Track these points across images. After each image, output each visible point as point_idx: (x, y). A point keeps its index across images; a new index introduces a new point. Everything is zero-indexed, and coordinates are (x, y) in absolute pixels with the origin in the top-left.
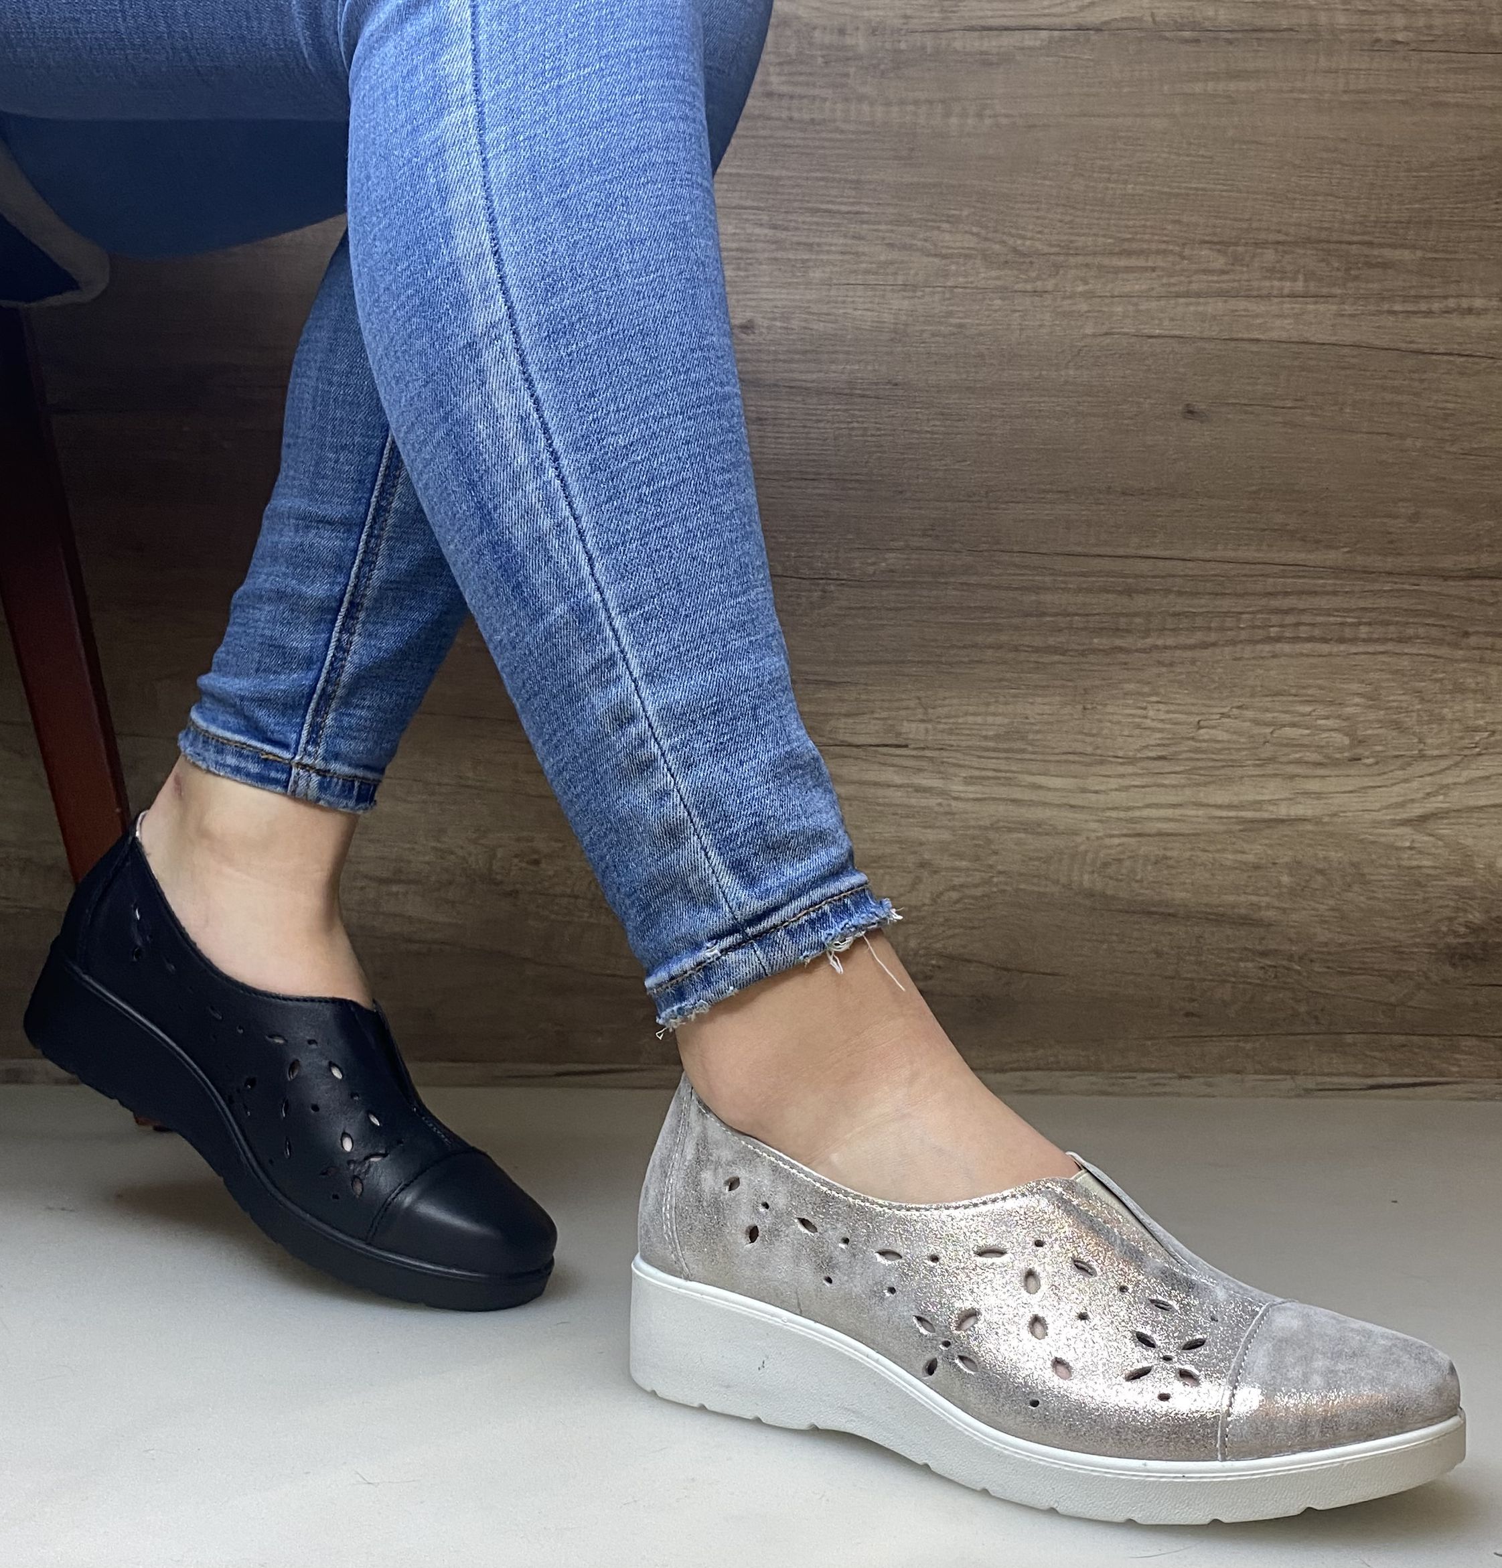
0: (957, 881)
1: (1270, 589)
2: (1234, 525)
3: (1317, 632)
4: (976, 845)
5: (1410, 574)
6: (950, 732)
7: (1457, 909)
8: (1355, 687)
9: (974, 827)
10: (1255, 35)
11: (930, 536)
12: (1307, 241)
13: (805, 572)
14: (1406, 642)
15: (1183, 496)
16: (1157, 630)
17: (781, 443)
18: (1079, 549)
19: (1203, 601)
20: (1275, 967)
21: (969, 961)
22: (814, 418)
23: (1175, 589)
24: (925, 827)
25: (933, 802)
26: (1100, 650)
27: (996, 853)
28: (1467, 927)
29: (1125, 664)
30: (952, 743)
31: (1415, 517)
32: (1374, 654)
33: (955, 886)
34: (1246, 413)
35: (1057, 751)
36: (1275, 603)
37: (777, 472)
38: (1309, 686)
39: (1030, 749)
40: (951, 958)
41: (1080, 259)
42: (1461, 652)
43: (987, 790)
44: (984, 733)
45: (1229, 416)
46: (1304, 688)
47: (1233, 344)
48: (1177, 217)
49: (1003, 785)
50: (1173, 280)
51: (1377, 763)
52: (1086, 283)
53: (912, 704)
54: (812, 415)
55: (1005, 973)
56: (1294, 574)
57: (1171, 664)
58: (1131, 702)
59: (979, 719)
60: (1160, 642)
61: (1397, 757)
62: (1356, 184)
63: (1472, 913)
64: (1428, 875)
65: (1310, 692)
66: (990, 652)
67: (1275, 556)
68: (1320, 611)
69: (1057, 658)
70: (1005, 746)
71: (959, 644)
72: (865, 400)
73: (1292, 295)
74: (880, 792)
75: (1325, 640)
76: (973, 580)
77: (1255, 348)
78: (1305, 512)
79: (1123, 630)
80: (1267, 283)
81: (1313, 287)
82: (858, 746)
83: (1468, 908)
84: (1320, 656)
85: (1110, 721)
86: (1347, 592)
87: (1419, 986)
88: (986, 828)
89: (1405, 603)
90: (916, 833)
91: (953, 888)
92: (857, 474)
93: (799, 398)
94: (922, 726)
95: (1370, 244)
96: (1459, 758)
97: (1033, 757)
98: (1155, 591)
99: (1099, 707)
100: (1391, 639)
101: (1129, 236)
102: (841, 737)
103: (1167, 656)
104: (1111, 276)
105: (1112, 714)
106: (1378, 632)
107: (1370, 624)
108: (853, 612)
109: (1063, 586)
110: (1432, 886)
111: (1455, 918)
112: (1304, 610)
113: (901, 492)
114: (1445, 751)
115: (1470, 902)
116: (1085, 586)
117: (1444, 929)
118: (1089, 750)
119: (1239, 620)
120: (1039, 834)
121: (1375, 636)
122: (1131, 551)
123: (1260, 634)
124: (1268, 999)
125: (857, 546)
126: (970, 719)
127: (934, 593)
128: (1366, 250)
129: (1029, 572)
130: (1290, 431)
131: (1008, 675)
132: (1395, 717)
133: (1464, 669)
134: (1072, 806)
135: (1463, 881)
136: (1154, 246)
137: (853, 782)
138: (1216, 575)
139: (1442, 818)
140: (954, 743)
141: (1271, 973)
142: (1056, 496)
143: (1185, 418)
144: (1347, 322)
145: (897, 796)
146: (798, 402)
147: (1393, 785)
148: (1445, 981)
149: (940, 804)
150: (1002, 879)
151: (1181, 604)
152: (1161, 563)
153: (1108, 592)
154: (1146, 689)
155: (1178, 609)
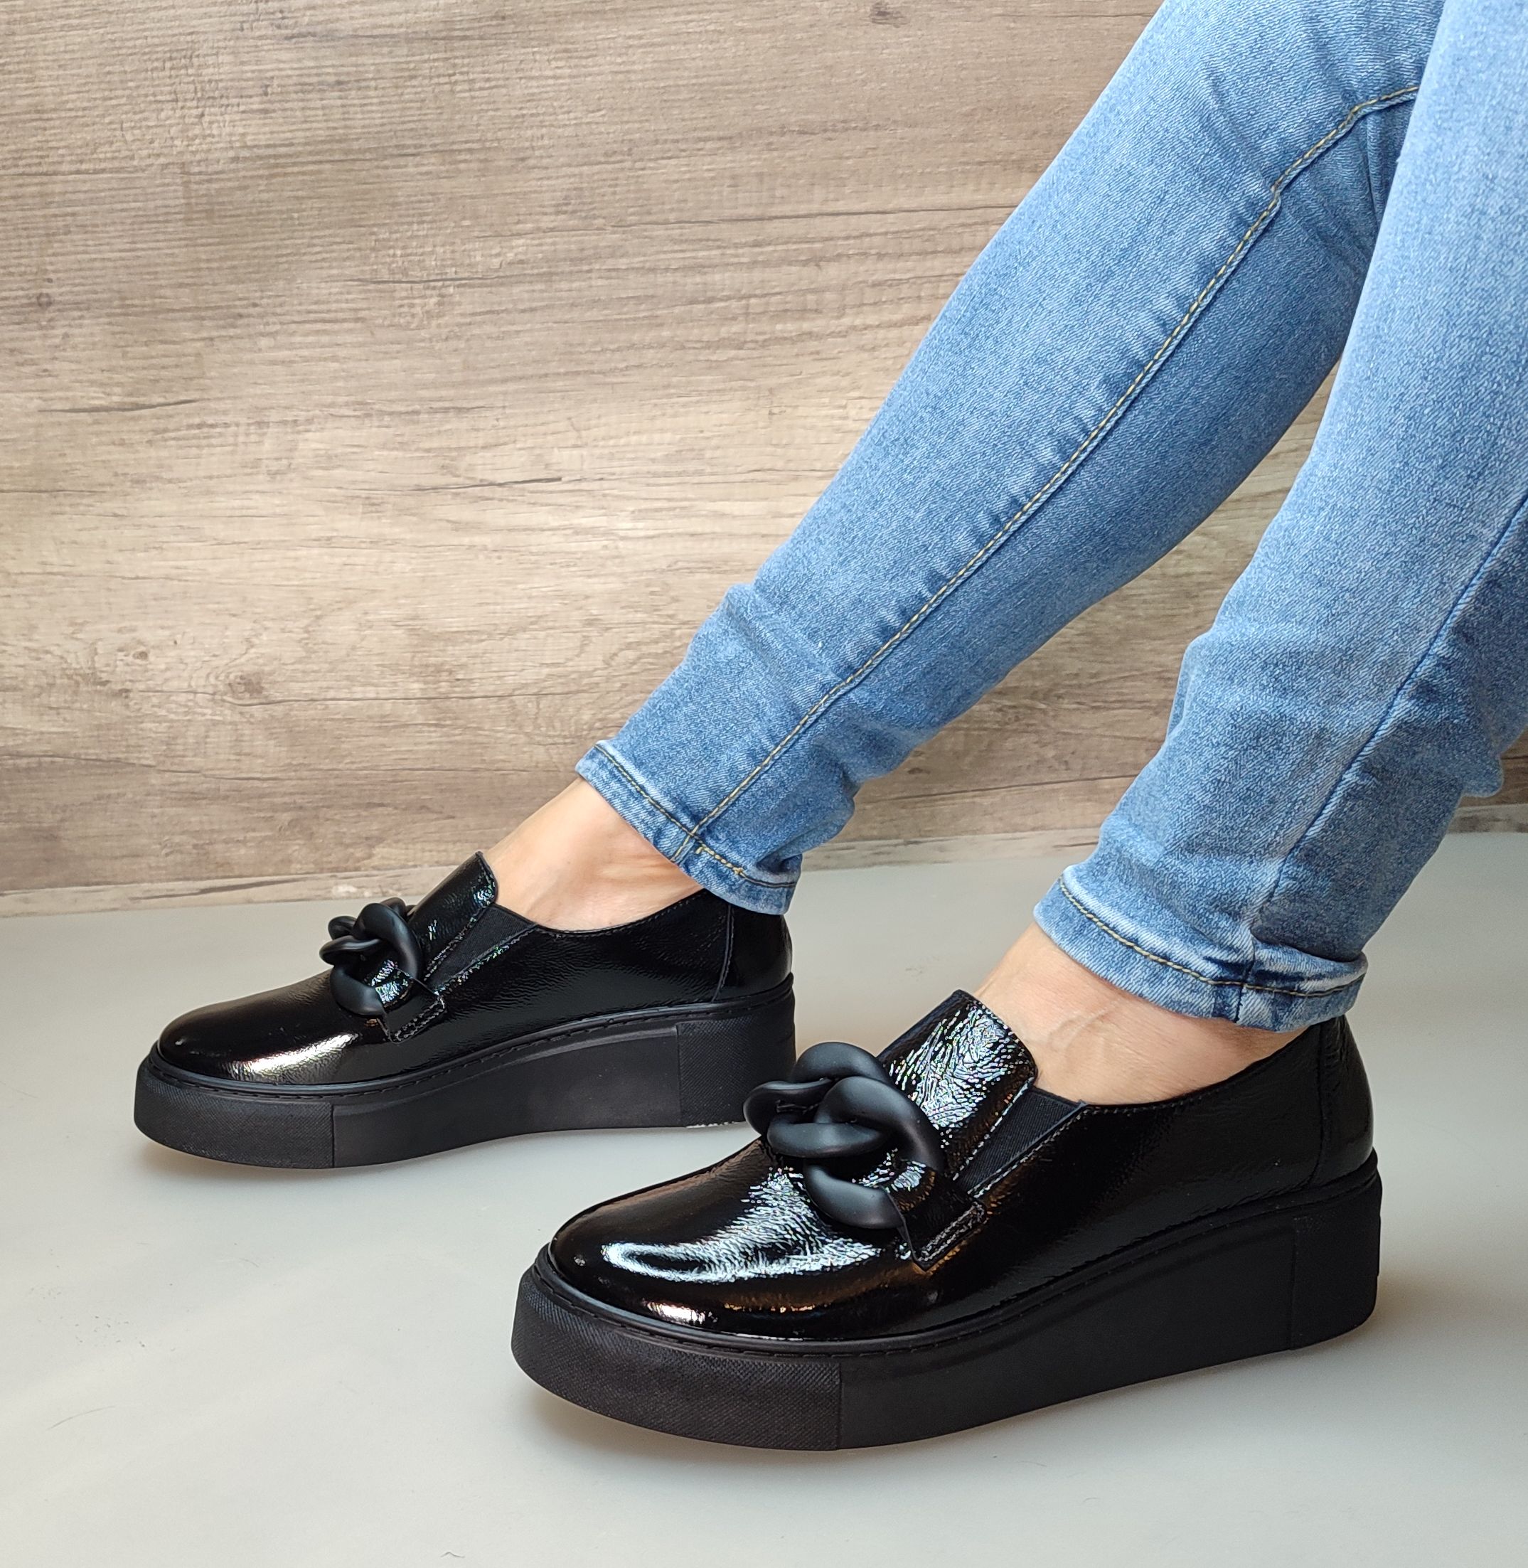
4: (652, 593)
6: (611, 457)
9: (647, 571)
11: (565, 212)
13: (416, 274)
16: (854, 306)
17: (369, 112)
18: (751, 211)
20: (1014, 707)
22: (406, 74)
24: (589, 577)
25: (595, 545)
26: (785, 339)
27: (675, 600)
29: (818, 353)
30: (613, 470)
33: (630, 643)
35: (739, 469)
37: (369, 150)
39: (708, 470)
43: (660, 524)
44: (652, 456)
49: (676, 516)
53: (562, 426)
54: (402, 70)
57: (873, 349)
58: (827, 400)
59: (644, 439)
60: (858, 322)
66: (651, 353)
69: (733, 353)
70: (679, 468)
71: (612, 347)
72: (467, 43)
74: (534, 538)
76: (622, 263)
79: (811, 310)
82: (500, 485)
85: (804, 427)
88: (663, 571)
90: (578, 585)
91: (629, 646)
92: (466, 142)
93: (385, 50)
94: (576, 452)
97: (713, 479)
98: (849, 256)
99: (789, 410)
102: (479, 475)
103: (868, 336)
105: (806, 417)
108: (478, 318)
109: (736, 260)
113: (523, 159)
116: (760, 258)
118: (780, 465)
120: (725, 572)
122: (815, 208)
125: (476, 234)
126: (634, 439)
127: (575, 285)
129: (691, 247)
131: (675, 380)
134: (763, 536)
137: (498, 530)
138: (923, 229)
140: (617, 470)
142: (719, 144)
145: (554, 541)
146: (383, 55)
149: (605, 547)
151: (882, 270)
152: (854, 219)
153: (790, 264)
154: (845, 382)
155: (878, 277)
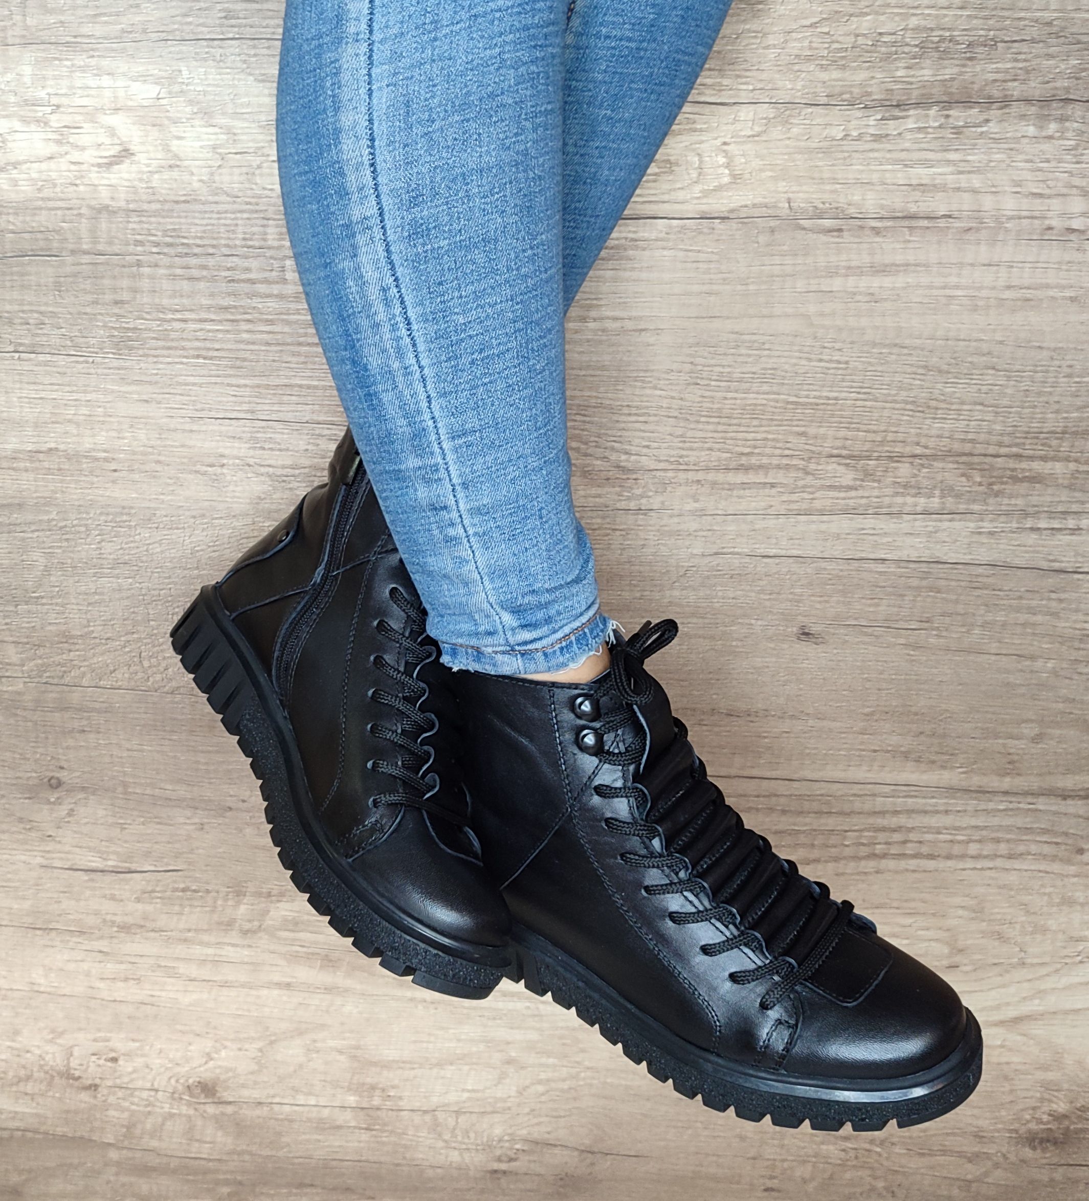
0: (543, 1076)
1: (877, 810)
2: (845, 746)
3: (925, 850)
5: (1026, 794)
7: (1042, 1100)
8: (958, 900)
10: (906, 223)
12: (950, 454)
14: (1017, 858)
15: (792, 717)
19: (807, 820)
21: (555, 1146)
23: (779, 808)
28: (1050, 1115)
31: (1037, 739)
32: (982, 869)
34: (866, 634)
36: (880, 821)
38: (914, 900)
40: (536, 1143)
41: (691, 476)
42: (1073, 868)
45: (847, 638)
46: (906, 901)
47: (856, 564)
48: (803, 429)
50: (794, 497)
51: (975, 970)
52: (697, 501)
55: (590, 1155)
56: (905, 794)
61: (995, 964)
62: (1009, 391)
63: (1056, 1103)
64: (1016, 1070)
65: (912, 905)
67: (888, 777)
68: (929, 829)
73: (925, 513)
75: (931, 857)
77: (881, 568)
78: (921, 733)
80: (899, 500)
81: (950, 502)
83: (1054, 1099)
84: (925, 871)
86: (959, 811)
87: (997, 1166)
89: (1020, 821)
95: (1018, 456)
96: (1059, 966)
100: (1001, 856)
101: (747, 450)
104: (724, 493)
106: (988, 849)
107: (980, 841)
110: (1020, 1080)
111: (1039, 1107)
112: (913, 828)
114: (1047, 959)
115: (1056, 1094)
117: (1028, 1117)
119: (845, 838)
121: (985, 853)
123: (864, 851)
124: (848, 1175)
128: (1012, 464)
130: (912, 653)
132: (997, 927)
133: (1073, 884)
135: (1050, 1076)
136: (775, 461)
139: (1036, 1019)
141: (852, 1154)
143: (799, 639)
144: (985, 541)
147: (989, 990)
148: (1023, 1161)
150: (589, 1074)
